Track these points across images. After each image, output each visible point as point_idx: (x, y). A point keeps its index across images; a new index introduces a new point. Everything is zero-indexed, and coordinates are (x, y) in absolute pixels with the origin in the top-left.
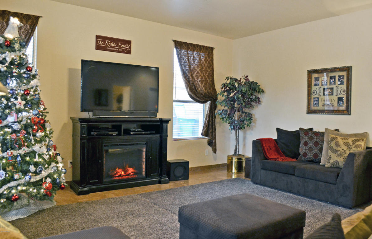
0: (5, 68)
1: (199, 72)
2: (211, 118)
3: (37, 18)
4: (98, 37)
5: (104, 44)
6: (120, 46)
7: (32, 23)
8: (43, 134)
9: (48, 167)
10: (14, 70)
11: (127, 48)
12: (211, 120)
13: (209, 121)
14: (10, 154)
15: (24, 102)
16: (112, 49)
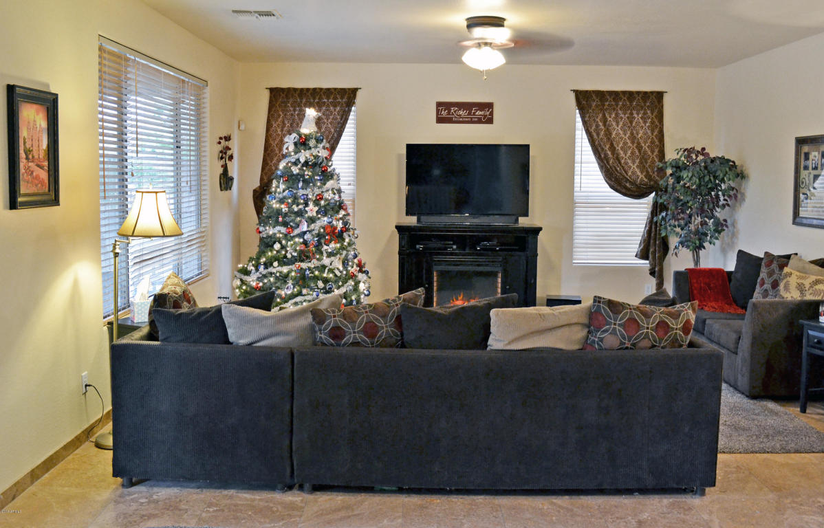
0: (298, 171)
1: (628, 141)
2: (653, 227)
3: (354, 92)
4: (439, 104)
5: (449, 113)
6: (474, 113)
7: (349, 98)
8: (338, 245)
9: (342, 285)
10: (306, 173)
11: (486, 115)
12: (653, 229)
13: (649, 232)
14: (297, 266)
15: (317, 208)
16: (461, 119)
